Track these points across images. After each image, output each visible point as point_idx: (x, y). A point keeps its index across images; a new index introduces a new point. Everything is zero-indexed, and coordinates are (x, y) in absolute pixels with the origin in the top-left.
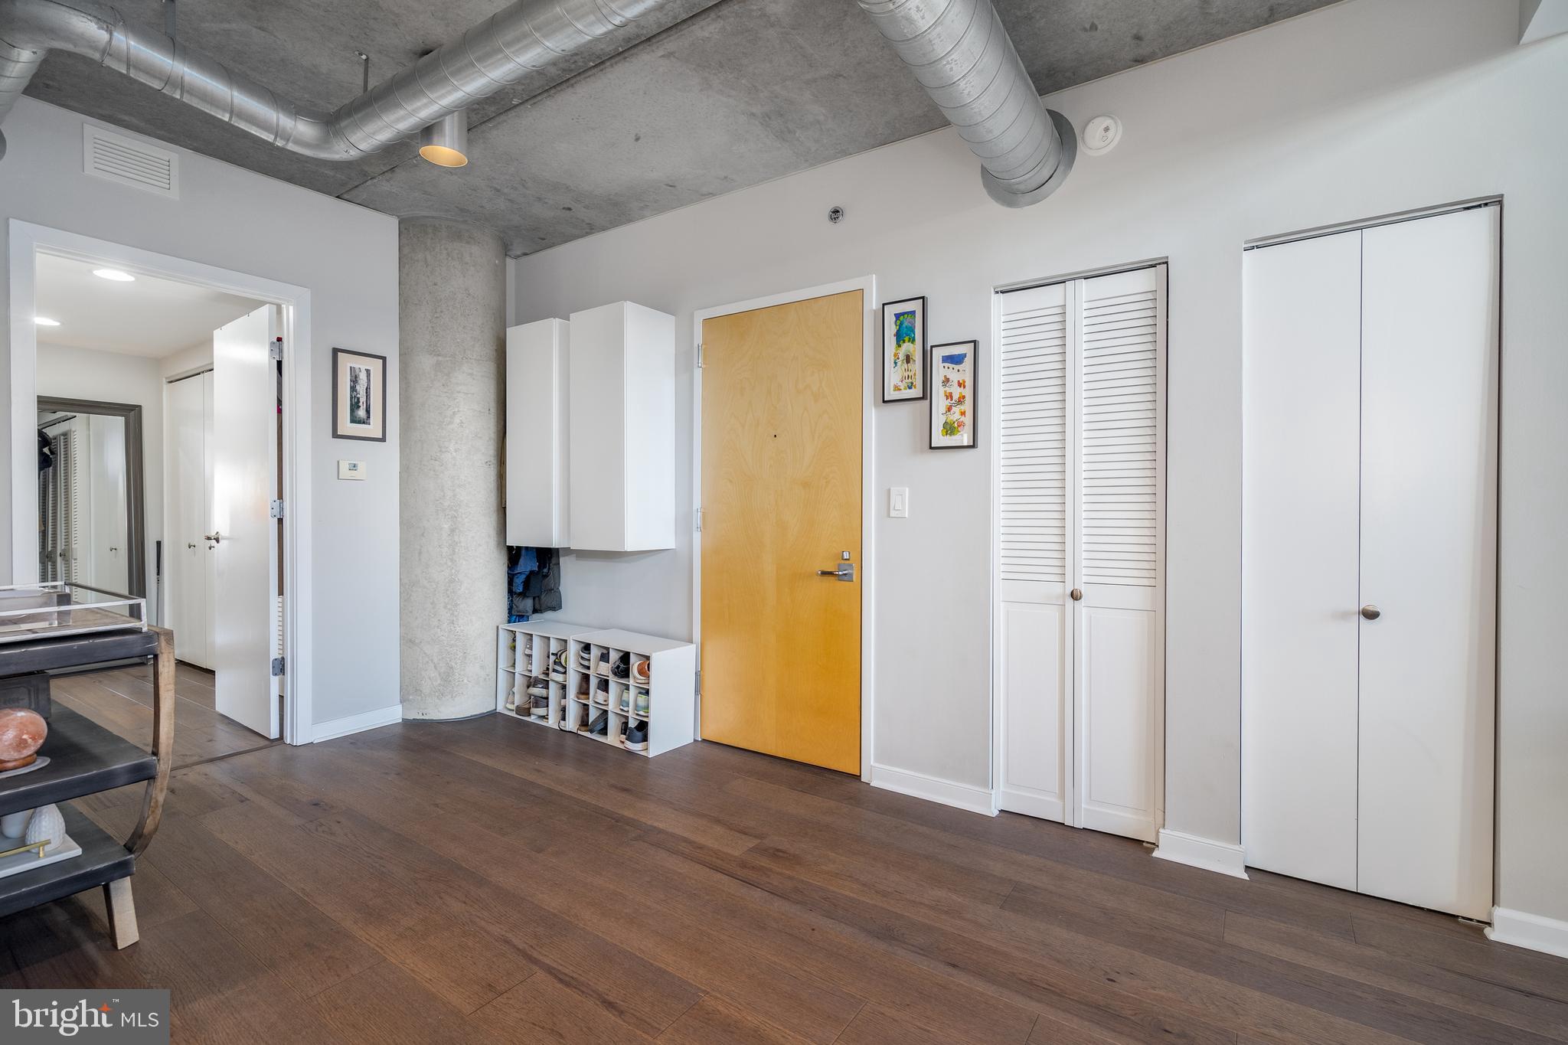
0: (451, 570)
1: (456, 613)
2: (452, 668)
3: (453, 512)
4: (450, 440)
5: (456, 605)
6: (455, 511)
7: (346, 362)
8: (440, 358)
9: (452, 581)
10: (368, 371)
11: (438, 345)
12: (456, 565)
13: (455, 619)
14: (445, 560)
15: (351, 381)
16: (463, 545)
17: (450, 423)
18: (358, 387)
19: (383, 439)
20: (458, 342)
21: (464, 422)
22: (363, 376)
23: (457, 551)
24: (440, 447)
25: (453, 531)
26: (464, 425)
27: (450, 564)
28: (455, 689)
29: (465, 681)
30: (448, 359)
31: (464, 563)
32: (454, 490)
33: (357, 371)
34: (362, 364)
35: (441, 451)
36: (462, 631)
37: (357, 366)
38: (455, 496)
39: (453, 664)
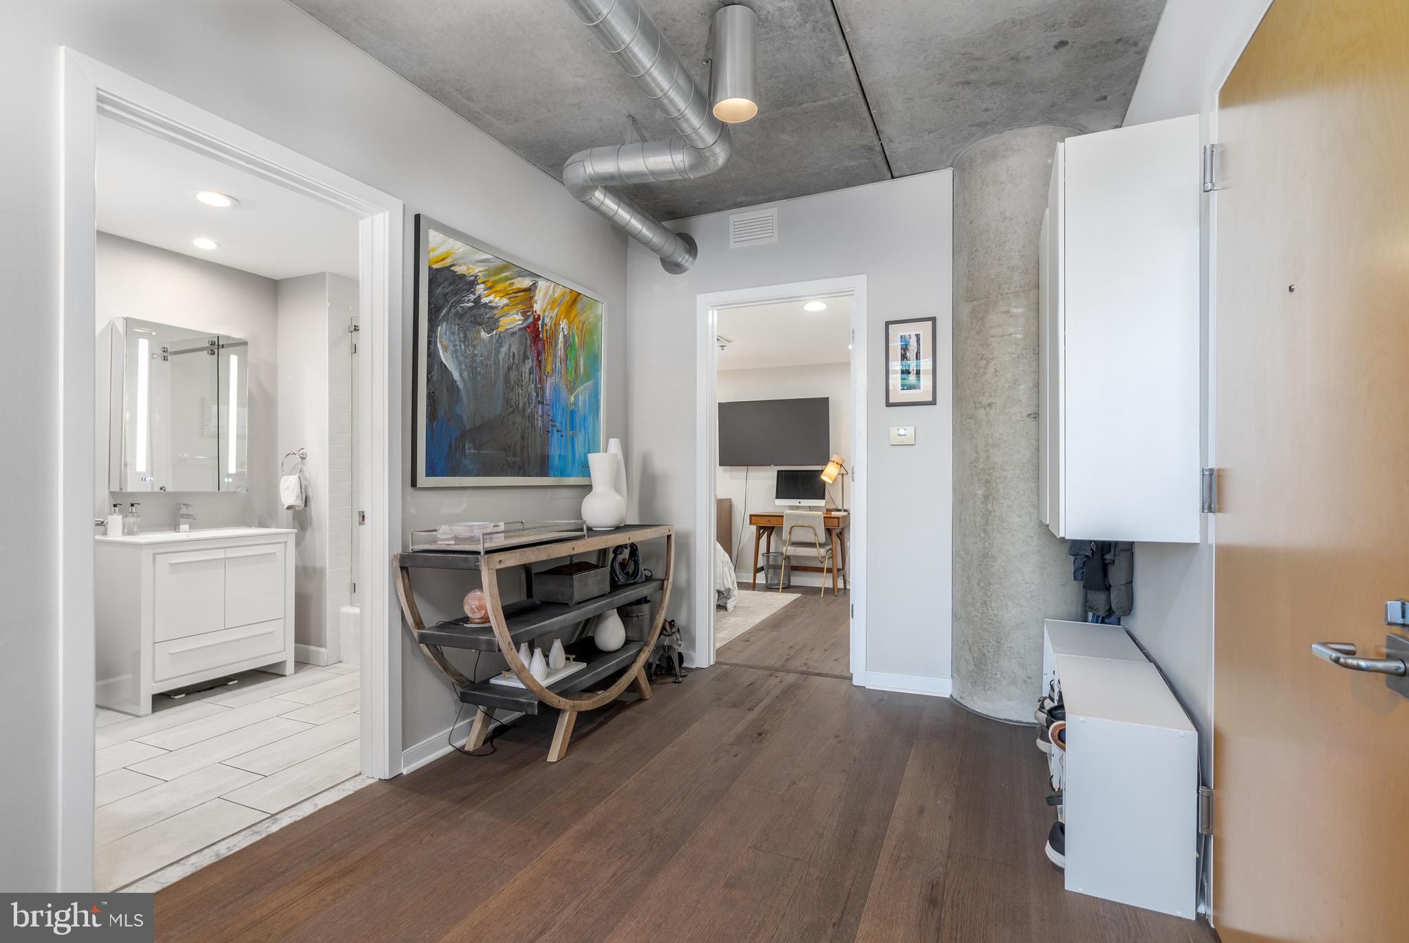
0: (984, 543)
1: (989, 593)
2: (984, 655)
3: (986, 476)
4: (984, 393)
5: (989, 584)
6: (988, 475)
7: (896, 332)
8: (975, 303)
9: (985, 556)
10: (918, 336)
11: (974, 289)
12: (988, 538)
13: (988, 600)
14: (978, 531)
15: (901, 349)
16: (997, 514)
17: (984, 374)
18: (908, 354)
19: (933, 402)
20: (992, 279)
21: (998, 369)
22: (913, 342)
23: (990, 520)
24: (975, 403)
25: (986, 497)
26: (999, 374)
27: (983, 535)
28: (988, 681)
29: (999, 676)
30: (982, 301)
31: (998, 535)
32: (987, 451)
33: (907, 337)
34: (910, 330)
35: (976, 408)
36: (996, 616)
37: (906, 334)
38: (988, 457)
39: (986, 651)
